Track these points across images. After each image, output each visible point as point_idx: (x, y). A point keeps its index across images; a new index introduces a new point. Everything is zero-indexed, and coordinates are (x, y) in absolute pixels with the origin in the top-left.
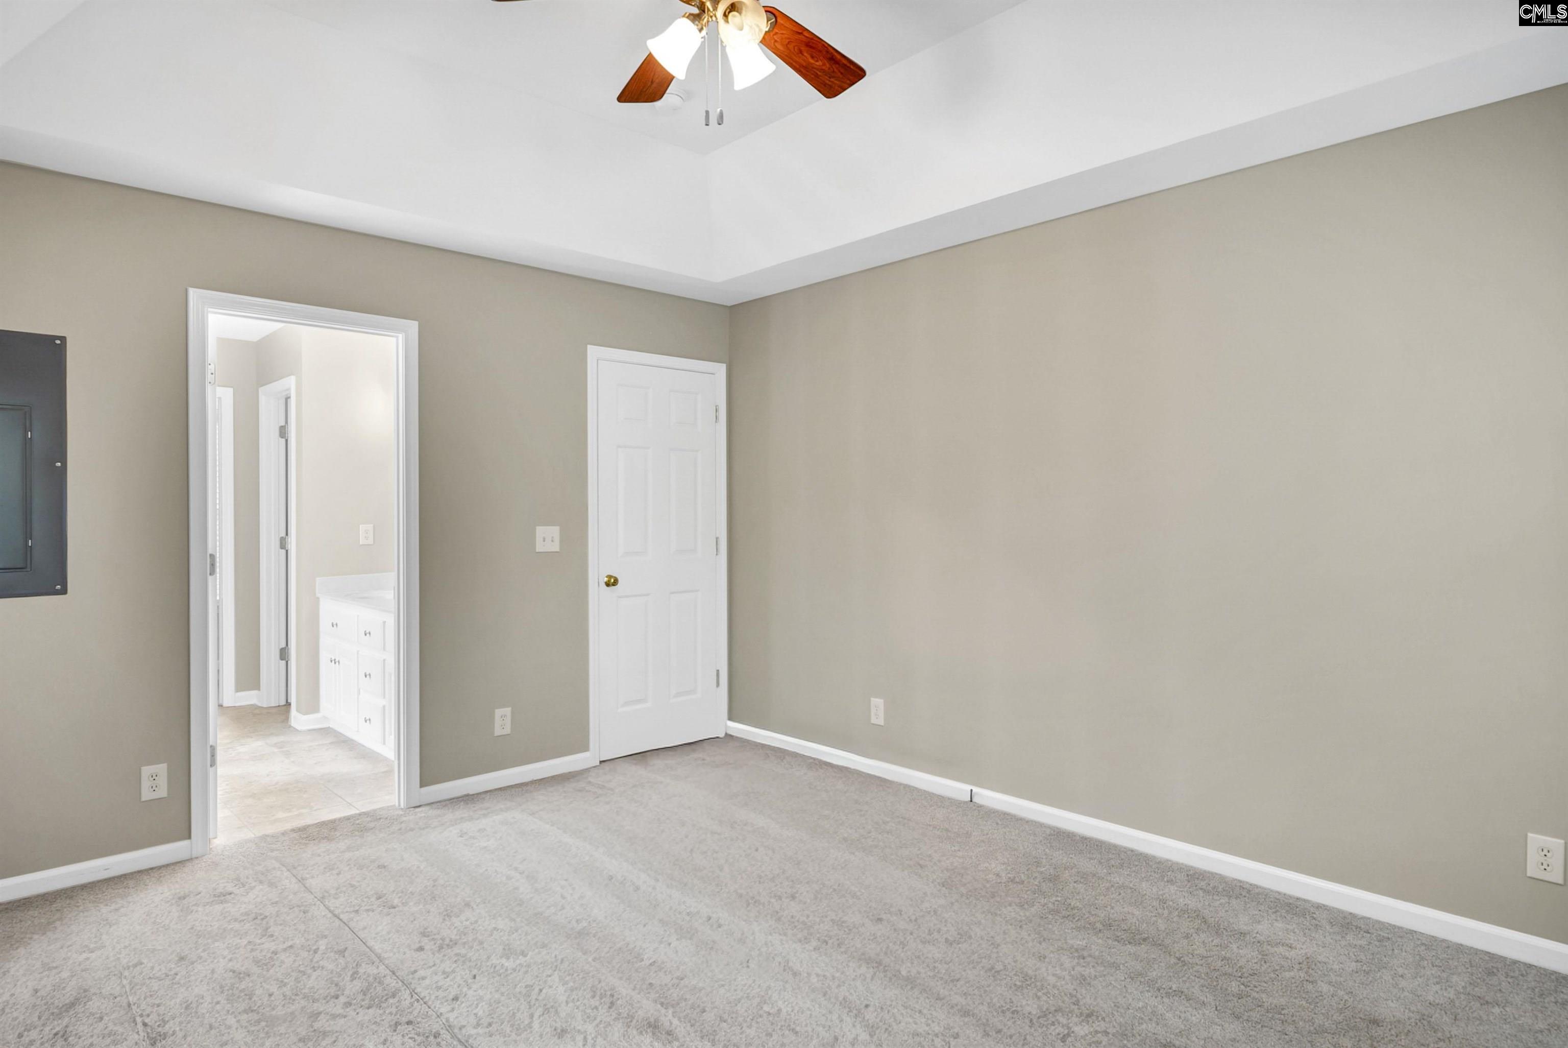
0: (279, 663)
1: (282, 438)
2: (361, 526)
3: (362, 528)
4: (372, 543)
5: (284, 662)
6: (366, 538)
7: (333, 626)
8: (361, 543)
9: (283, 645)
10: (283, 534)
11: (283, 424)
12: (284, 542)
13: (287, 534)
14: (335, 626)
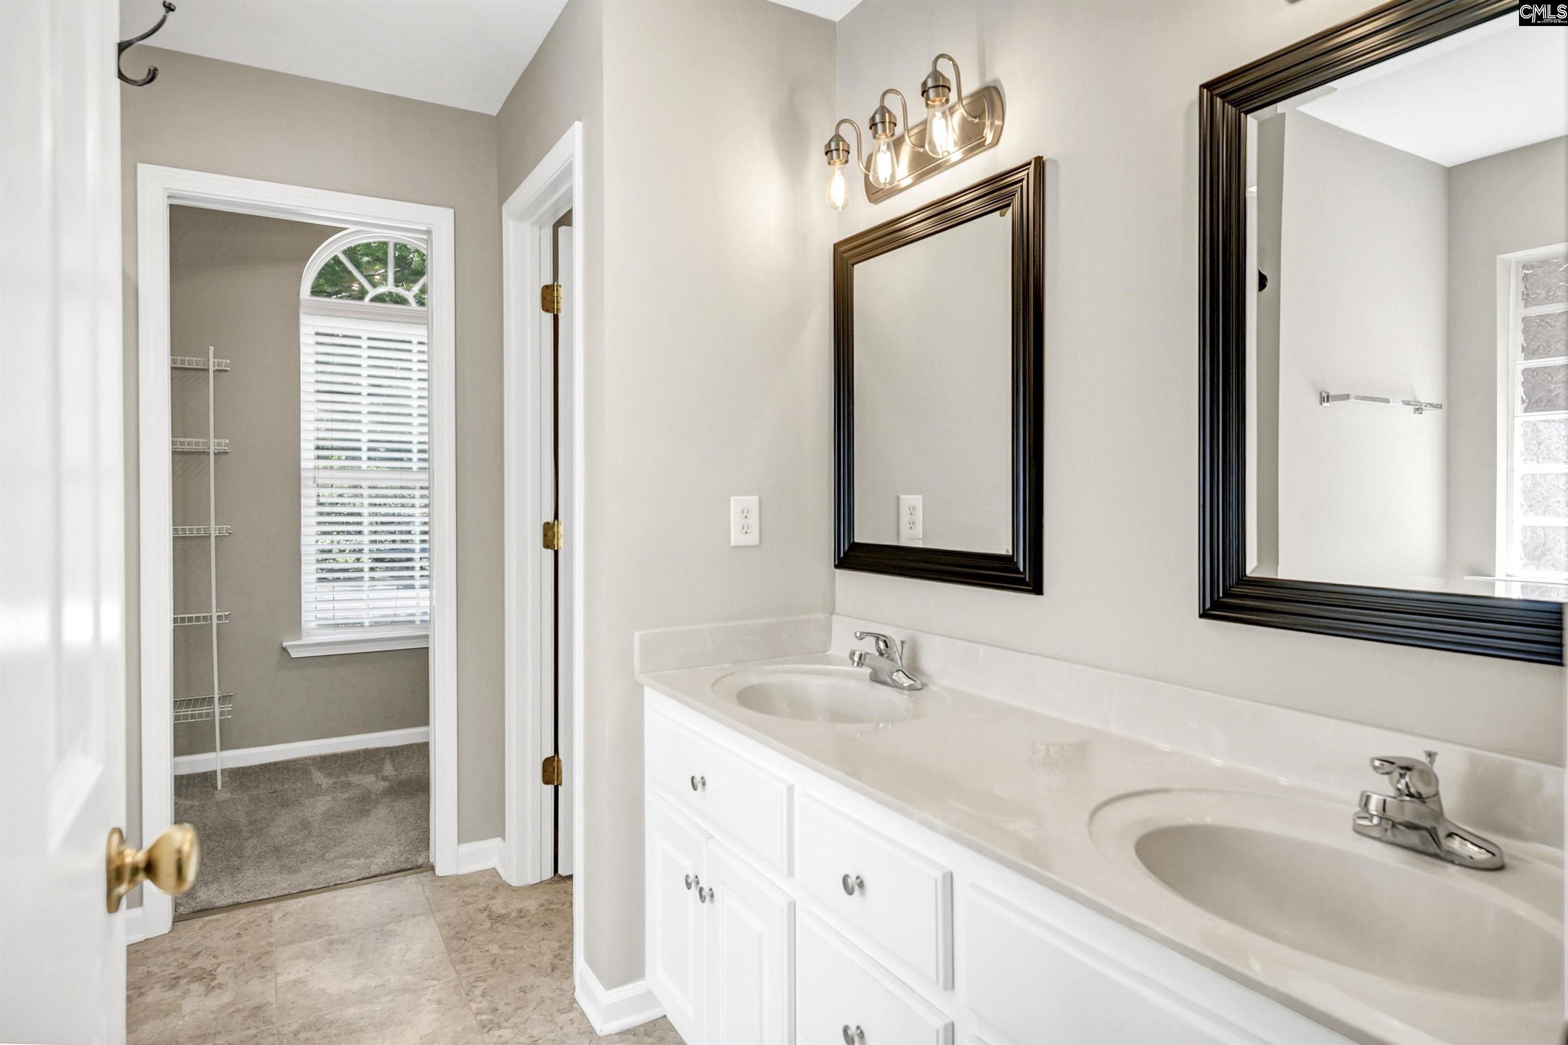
0: (541, 787)
1: (547, 311)
2: (732, 498)
3: (736, 503)
4: (757, 542)
5: (550, 788)
6: (745, 530)
7: (695, 787)
8: (732, 545)
9: (550, 753)
10: (550, 518)
11: (549, 282)
12: (550, 534)
13: (556, 517)
14: (699, 786)
